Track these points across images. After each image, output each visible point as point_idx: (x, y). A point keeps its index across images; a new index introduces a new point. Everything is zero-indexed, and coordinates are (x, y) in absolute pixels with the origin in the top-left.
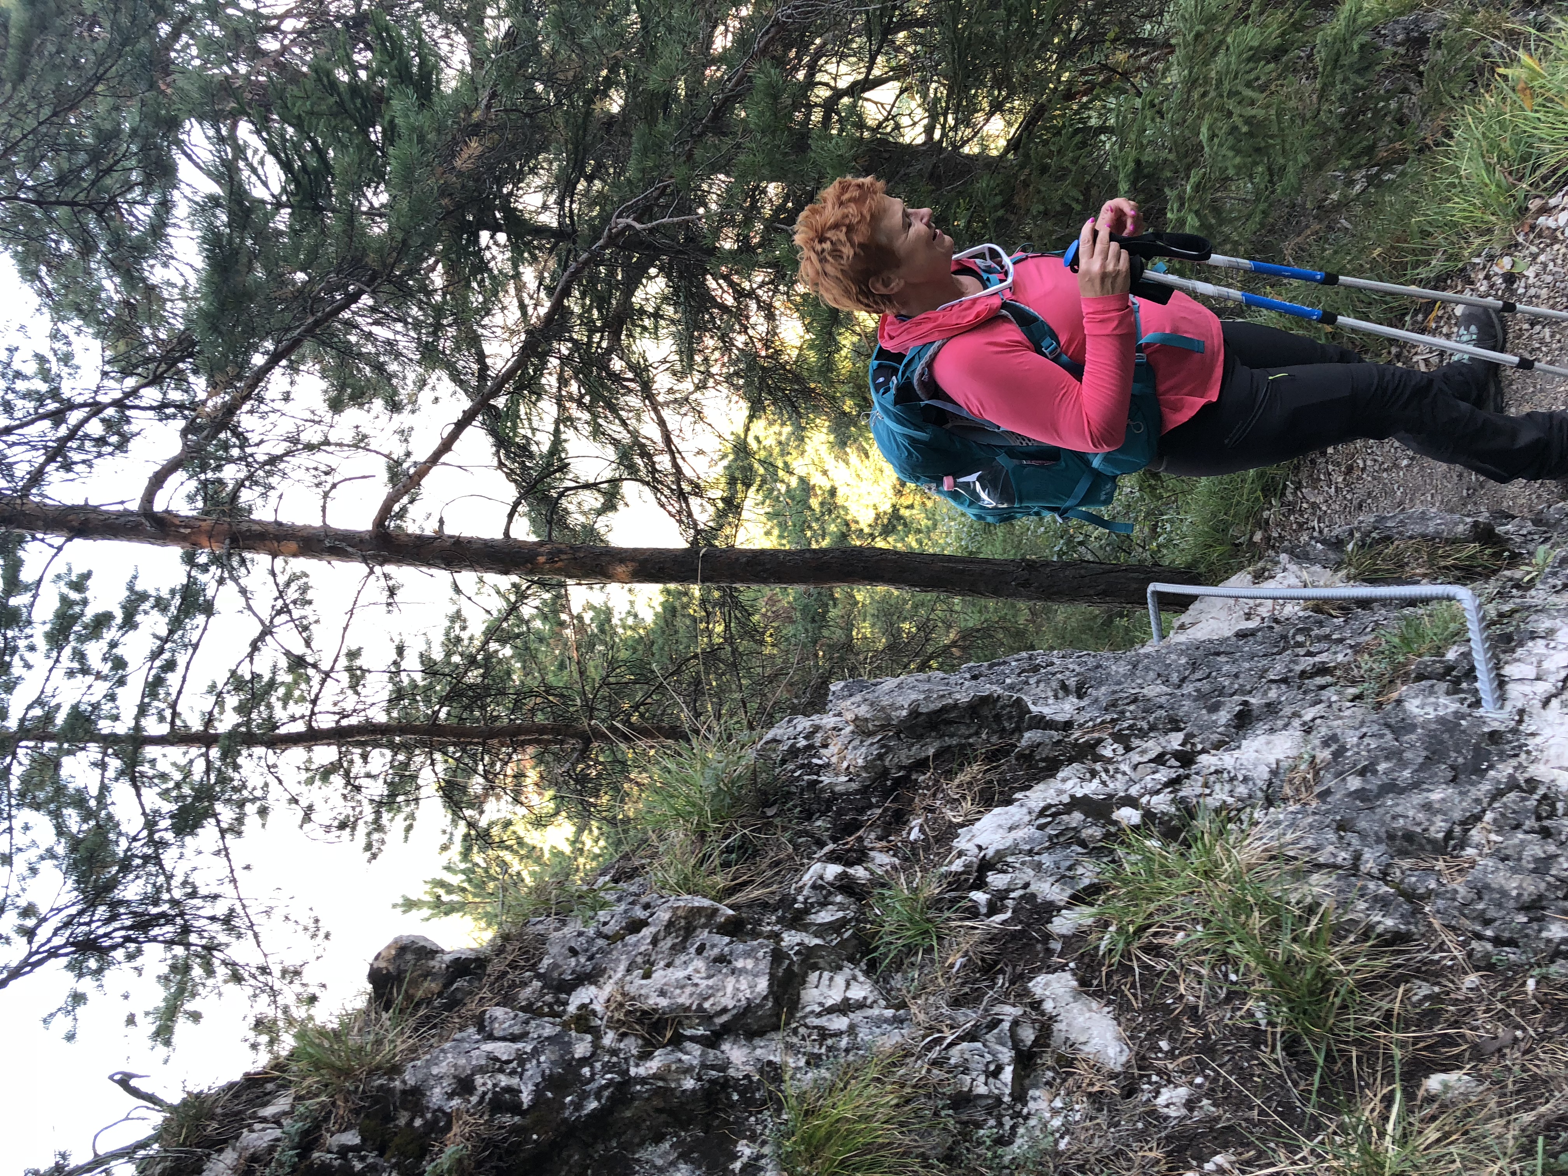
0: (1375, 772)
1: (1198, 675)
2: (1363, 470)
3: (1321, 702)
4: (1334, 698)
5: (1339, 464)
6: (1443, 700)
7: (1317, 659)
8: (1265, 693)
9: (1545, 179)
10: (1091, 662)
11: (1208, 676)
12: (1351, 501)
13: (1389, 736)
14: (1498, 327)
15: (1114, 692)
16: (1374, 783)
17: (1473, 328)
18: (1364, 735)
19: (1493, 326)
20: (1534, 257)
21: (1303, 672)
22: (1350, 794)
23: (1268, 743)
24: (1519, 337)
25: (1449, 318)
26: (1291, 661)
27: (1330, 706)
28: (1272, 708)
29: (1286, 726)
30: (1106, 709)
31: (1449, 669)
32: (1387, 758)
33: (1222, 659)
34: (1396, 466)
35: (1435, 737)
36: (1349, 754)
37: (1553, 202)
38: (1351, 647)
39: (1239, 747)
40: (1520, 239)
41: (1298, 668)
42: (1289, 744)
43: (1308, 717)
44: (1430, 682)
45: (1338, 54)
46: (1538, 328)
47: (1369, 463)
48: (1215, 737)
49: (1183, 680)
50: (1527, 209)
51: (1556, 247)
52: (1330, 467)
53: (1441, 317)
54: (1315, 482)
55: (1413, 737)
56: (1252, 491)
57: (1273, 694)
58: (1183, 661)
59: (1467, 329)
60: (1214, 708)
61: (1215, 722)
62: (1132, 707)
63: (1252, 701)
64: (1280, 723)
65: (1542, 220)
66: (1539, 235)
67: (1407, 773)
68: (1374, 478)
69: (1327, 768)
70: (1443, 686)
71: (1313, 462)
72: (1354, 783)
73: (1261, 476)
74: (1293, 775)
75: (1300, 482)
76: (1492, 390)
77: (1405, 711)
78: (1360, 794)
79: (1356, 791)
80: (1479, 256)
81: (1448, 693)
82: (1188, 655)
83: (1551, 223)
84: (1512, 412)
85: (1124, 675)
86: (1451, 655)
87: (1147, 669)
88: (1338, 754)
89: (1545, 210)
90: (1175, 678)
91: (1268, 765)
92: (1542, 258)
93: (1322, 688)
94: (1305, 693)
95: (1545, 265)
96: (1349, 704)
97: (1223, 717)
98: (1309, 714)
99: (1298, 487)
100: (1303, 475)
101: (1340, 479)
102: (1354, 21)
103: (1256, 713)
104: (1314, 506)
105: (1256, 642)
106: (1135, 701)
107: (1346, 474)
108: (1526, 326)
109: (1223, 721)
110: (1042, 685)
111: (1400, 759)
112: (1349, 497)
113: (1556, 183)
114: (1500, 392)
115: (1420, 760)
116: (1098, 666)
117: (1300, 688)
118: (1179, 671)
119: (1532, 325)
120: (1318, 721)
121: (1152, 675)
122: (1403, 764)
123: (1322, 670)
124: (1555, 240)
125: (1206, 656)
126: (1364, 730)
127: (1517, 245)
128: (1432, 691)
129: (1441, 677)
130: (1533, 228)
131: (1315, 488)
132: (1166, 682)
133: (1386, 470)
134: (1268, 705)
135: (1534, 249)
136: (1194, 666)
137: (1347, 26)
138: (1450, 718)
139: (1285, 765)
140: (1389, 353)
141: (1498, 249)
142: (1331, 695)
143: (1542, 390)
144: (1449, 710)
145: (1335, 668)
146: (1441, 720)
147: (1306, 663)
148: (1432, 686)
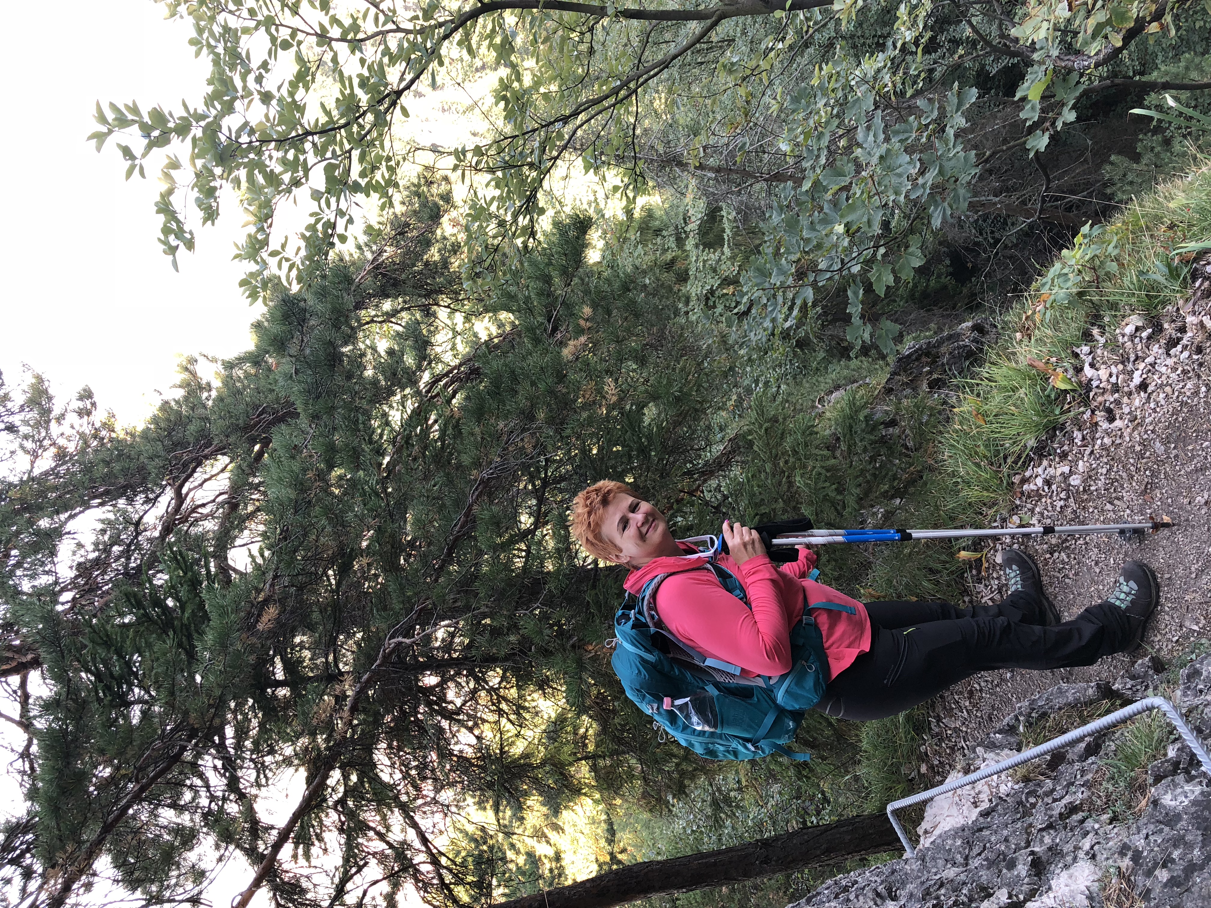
0: (1173, 861)
1: (976, 850)
2: (981, 690)
3: (1088, 833)
4: (1097, 826)
5: (961, 693)
6: (1187, 788)
7: (1064, 802)
8: (1042, 841)
9: (1015, 462)
10: (886, 870)
11: (984, 848)
12: (982, 717)
13: (1167, 829)
14: (1030, 562)
15: (923, 883)
16: (1178, 869)
17: (1014, 567)
18: (1147, 836)
19: (1026, 562)
20: (1032, 511)
21: (1061, 814)
22: (1165, 885)
23: (1071, 877)
24: (1046, 565)
25: (994, 566)
26: (1046, 810)
27: (1097, 834)
28: (1055, 851)
29: (1075, 859)
30: (924, 899)
31: (1176, 764)
32: (1175, 846)
33: (986, 833)
34: (1005, 681)
35: (1198, 817)
36: (1145, 854)
37: (1028, 474)
38: (1083, 786)
39: (1050, 888)
40: (1018, 502)
41: (1056, 813)
42: (1087, 872)
43: (1087, 847)
44: (1170, 778)
45: (851, 427)
46: (1056, 555)
47: (983, 684)
48: (1025, 888)
49: (966, 858)
50: (1013, 483)
51: (1043, 500)
52: (956, 697)
53: (989, 568)
54: (950, 713)
55: (1184, 823)
56: (907, 733)
57: (1047, 840)
58: (959, 842)
59: (1011, 569)
60: (1011, 865)
61: (1018, 876)
62: (943, 891)
63: (1037, 849)
64: (1069, 859)
65: (1025, 487)
66: (1029, 497)
67: (1197, 852)
68: (990, 693)
69: (1134, 872)
70: (1180, 778)
71: (942, 697)
72: (1163, 875)
73: (908, 718)
74: (1107, 892)
75: (939, 716)
76: (1046, 604)
77: (1165, 807)
78: (1172, 882)
79: (1169, 881)
80: (995, 521)
81: (1187, 782)
82: (960, 837)
83: (1033, 487)
84: (1067, 617)
85: (919, 871)
86: (1172, 753)
87: (934, 859)
88: (1137, 857)
89: (1024, 481)
90: (959, 859)
91: (1082, 893)
92: (1037, 509)
93: (1082, 821)
94: (1072, 830)
95: (1042, 514)
96: (1111, 827)
97: (1022, 869)
98: (1086, 843)
99: (939, 720)
100: (939, 709)
101: (967, 703)
102: (854, 404)
103: (1045, 858)
104: (956, 730)
105: (999, 815)
106: (942, 885)
107: (969, 698)
108: (1048, 556)
109: (1024, 873)
110: (861, 898)
111: (1186, 843)
112: (979, 715)
113: (1024, 462)
114: (1052, 605)
115: (1200, 838)
116: (893, 872)
117: (1065, 828)
118: (960, 853)
119: (1052, 554)
120: (1096, 847)
121: (941, 862)
122: (1191, 847)
123: (1073, 809)
124: (1040, 497)
125: (973, 834)
126: (1145, 832)
127: (1017, 507)
128: (1176, 785)
129: (1174, 773)
130: (1022, 493)
131: (951, 717)
132: (954, 864)
133: (997, 686)
134: (1050, 849)
135: (1029, 506)
136: (969, 844)
137: (850, 408)
138: (1200, 798)
139: (1095, 887)
140: (964, 602)
141: (1005, 513)
142: (1089, 824)
143: (1079, 594)
144: (1196, 793)
145: (1081, 804)
146: (1194, 803)
147: (1058, 808)
148: (1173, 780)
